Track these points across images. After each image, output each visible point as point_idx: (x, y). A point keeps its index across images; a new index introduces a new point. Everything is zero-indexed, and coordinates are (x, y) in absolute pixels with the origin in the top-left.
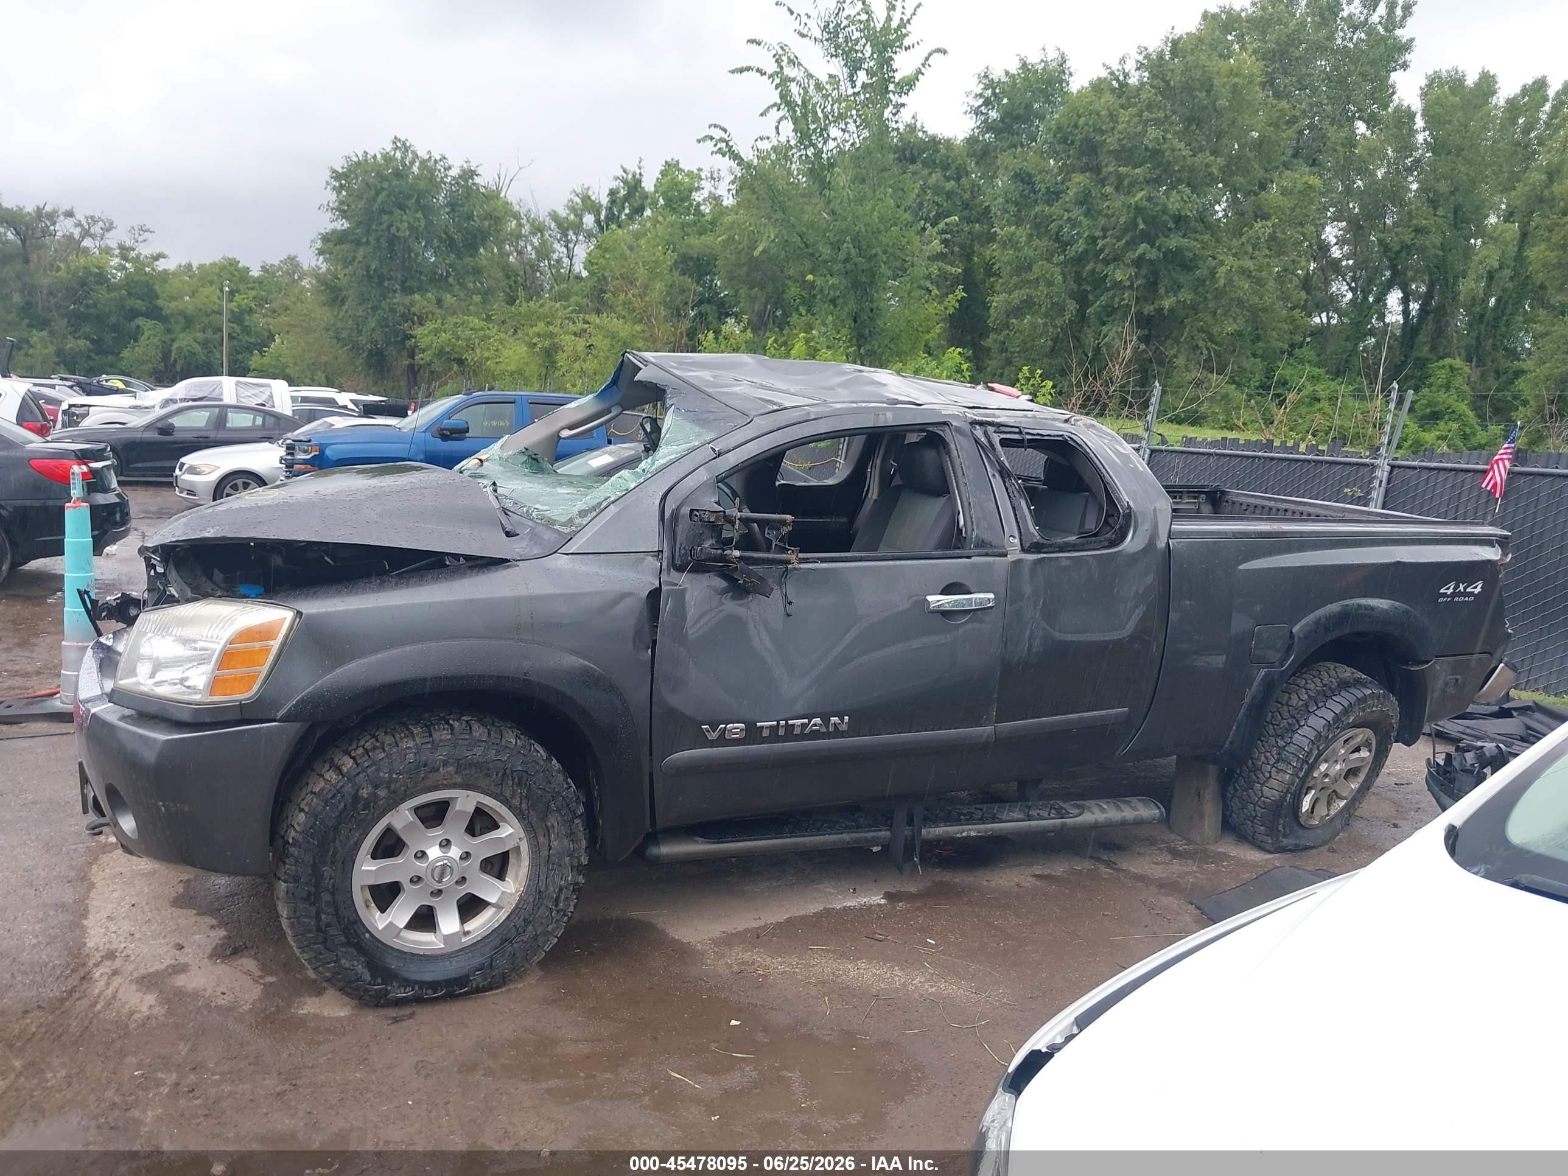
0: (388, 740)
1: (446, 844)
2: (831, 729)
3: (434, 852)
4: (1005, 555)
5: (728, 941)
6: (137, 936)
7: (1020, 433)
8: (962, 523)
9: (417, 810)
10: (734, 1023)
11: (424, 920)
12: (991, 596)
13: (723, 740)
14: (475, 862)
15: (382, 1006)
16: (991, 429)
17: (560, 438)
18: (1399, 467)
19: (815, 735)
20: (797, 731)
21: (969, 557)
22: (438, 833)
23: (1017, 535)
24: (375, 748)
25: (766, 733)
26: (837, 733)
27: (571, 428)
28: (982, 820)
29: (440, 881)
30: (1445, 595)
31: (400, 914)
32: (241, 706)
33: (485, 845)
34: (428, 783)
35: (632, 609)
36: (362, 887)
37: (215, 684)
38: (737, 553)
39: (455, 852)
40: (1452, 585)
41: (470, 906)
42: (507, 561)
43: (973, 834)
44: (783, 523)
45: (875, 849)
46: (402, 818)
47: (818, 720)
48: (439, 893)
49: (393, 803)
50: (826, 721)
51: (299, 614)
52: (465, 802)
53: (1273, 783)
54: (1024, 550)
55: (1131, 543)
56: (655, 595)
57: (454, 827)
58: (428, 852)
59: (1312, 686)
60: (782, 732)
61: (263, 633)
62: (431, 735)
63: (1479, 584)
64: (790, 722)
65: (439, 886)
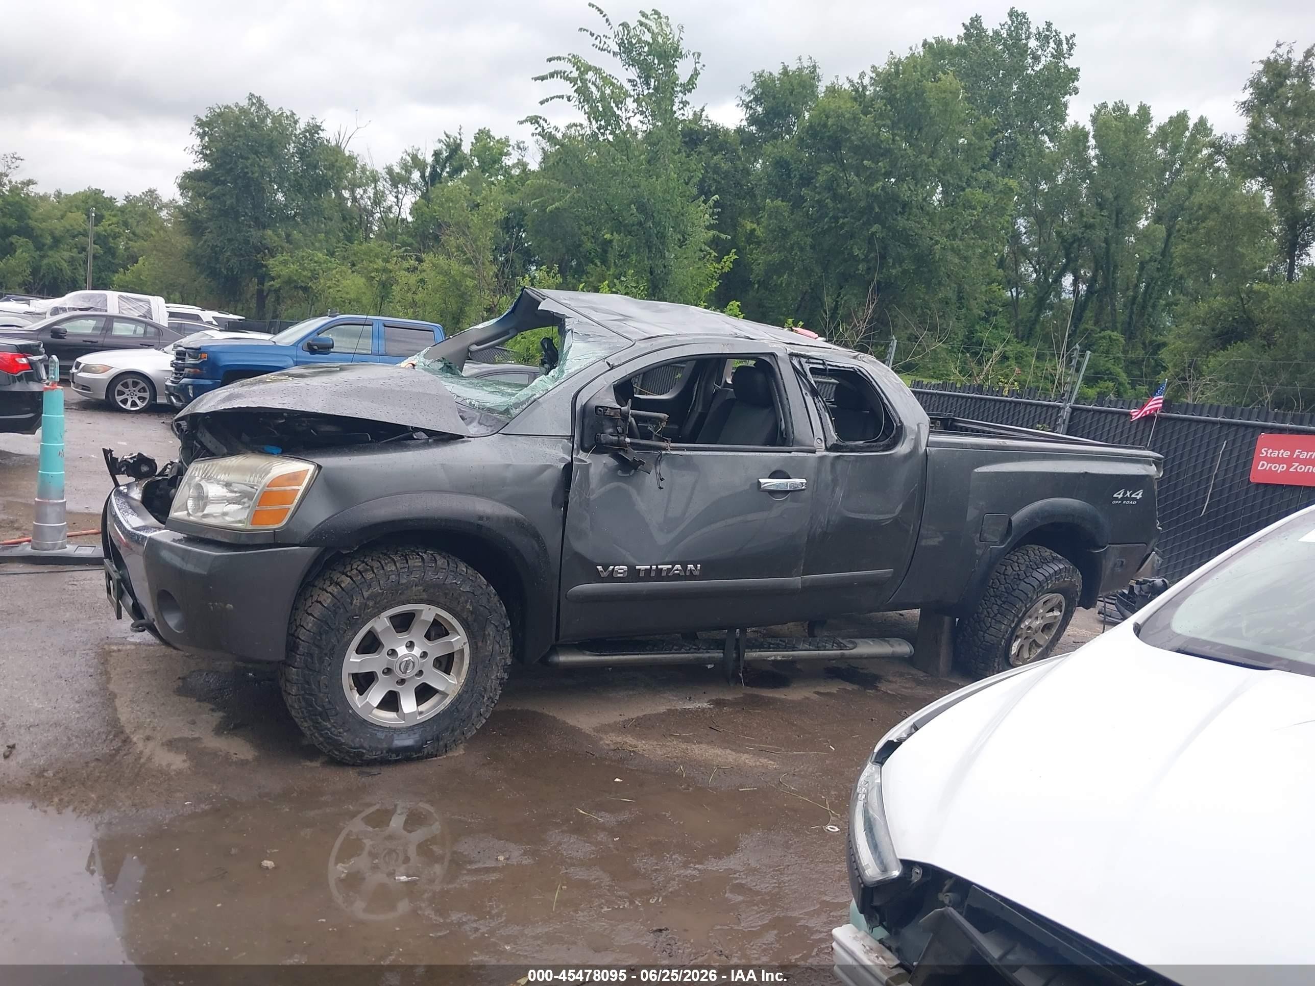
0: (376, 564)
1: (411, 645)
2: (688, 574)
3: (402, 651)
4: (814, 452)
5: (604, 729)
6: (158, 714)
7: (824, 364)
8: (783, 426)
9: (391, 618)
10: (617, 780)
11: (391, 702)
12: (804, 481)
13: (612, 578)
14: (430, 660)
15: (361, 765)
16: (803, 360)
17: (469, 351)
18: (1079, 409)
19: (677, 577)
20: (664, 574)
21: (790, 452)
22: (405, 637)
23: (823, 439)
24: (366, 570)
25: (642, 574)
26: (692, 576)
27: (478, 344)
28: (786, 649)
29: (405, 673)
30: (1117, 499)
31: (375, 696)
32: (275, 533)
33: (437, 649)
34: (403, 598)
35: (551, 477)
36: (349, 674)
37: (256, 516)
38: (628, 440)
39: (417, 651)
40: (1122, 491)
41: (424, 693)
42: (462, 437)
43: (779, 658)
44: (661, 420)
45: (709, 666)
46: (381, 623)
47: (678, 566)
48: (402, 682)
49: (376, 614)
50: (685, 568)
51: (319, 467)
52: (428, 613)
53: (992, 631)
54: (827, 449)
55: (903, 449)
56: (569, 467)
57: (417, 633)
58: (397, 650)
59: (1022, 561)
60: (653, 574)
61: (295, 478)
62: (407, 562)
63: (1141, 492)
64: (659, 567)
65: (404, 677)
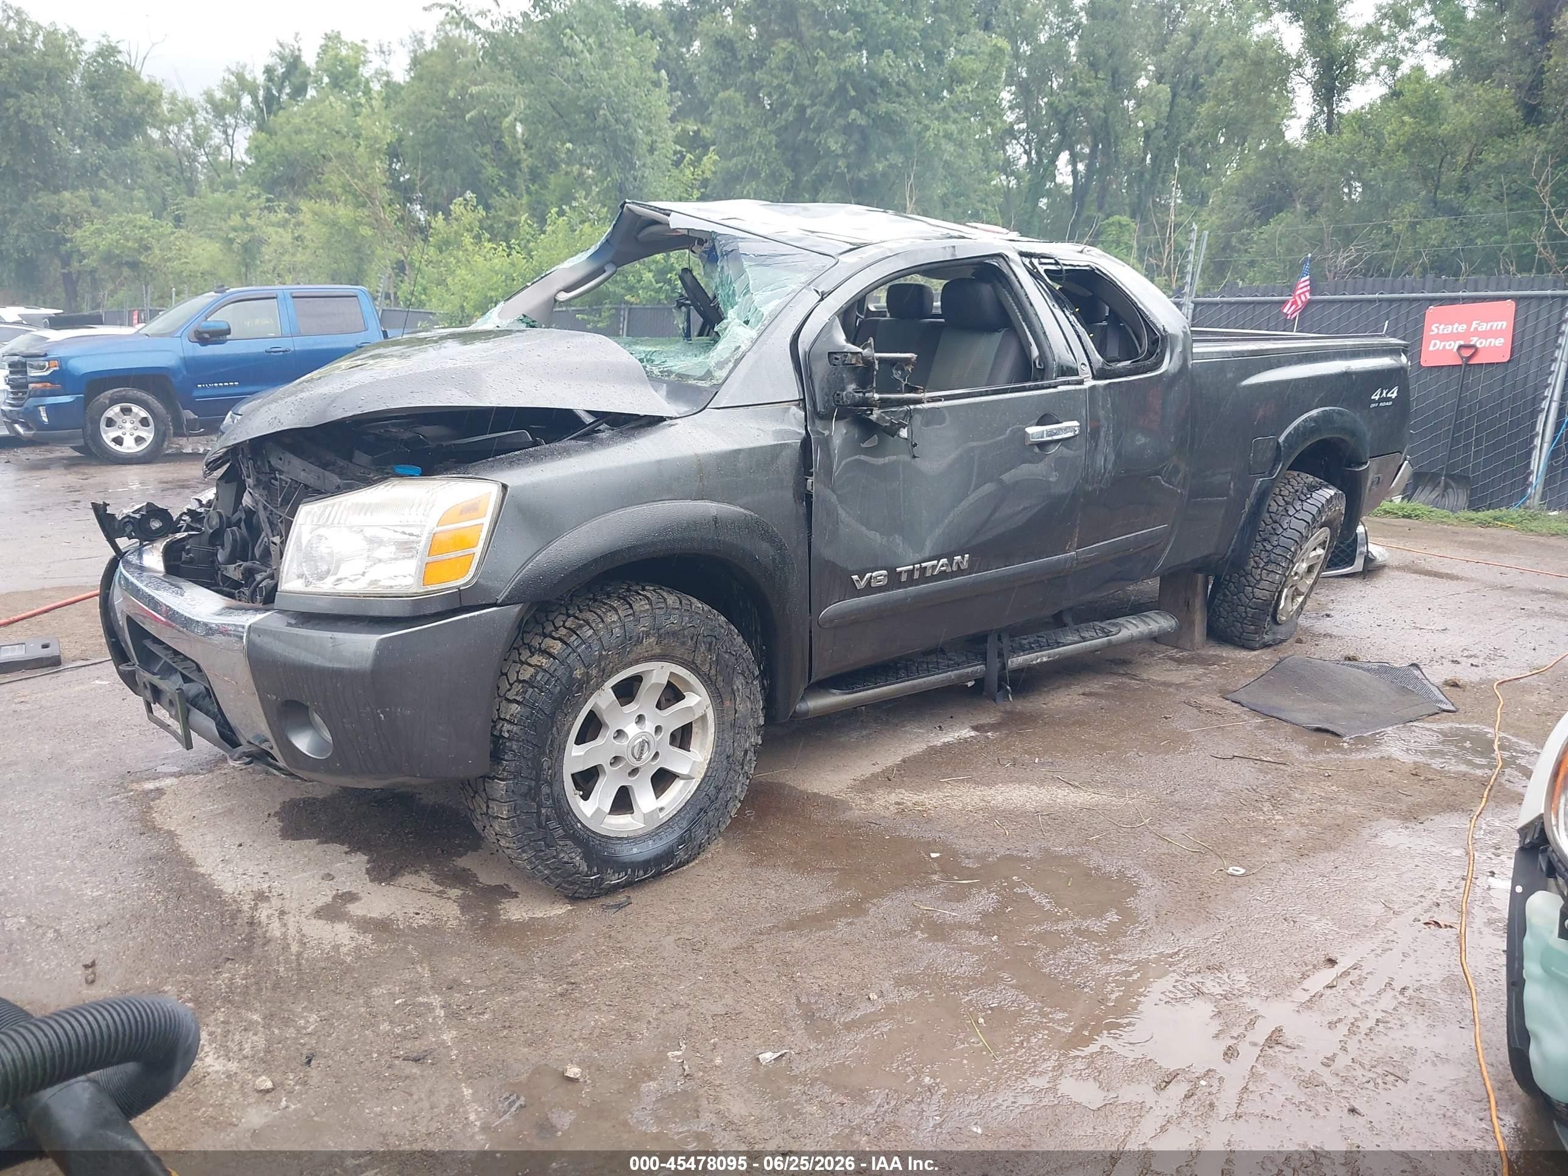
0: (591, 616)
1: (640, 719)
2: (955, 568)
3: (632, 730)
4: (1081, 382)
7: (1057, 263)
8: (1035, 352)
9: (615, 689)
10: (933, 855)
11: (623, 802)
12: (1076, 423)
13: (869, 589)
14: (666, 735)
15: (598, 896)
16: (1035, 261)
17: (556, 301)
18: (1203, 304)
19: (943, 575)
20: (928, 574)
21: (1055, 387)
22: (632, 708)
23: (1087, 363)
24: (581, 626)
25: (904, 578)
26: (960, 572)
27: (567, 290)
28: (1050, 646)
29: (639, 759)
30: (1374, 401)
31: (603, 798)
32: (460, 593)
33: (673, 718)
34: (632, 656)
35: (789, 460)
36: (571, 775)
37: (427, 571)
38: (877, 396)
39: (649, 727)
40: (1379, 391)
41: (662, 780)
43: (1045, 659)
44: (907, 361)
45: (970, 684)
46: (603, 699)
47: (944, 561)
48: (634, 771)
49: (599, 686)
50: (951, 561)
51: (505, 487)
52: (658, 673)
53: (1264, 584)
54: (1094, 378)
56: (806, 443)
57: (645, 701)
58: (625, 730)
59: (1286, 493)
60: (916, 575)
61: (471, 509)
62: (631, 607)
63: (1396, 390)
64: (924, 565)
65: (637, 764)
